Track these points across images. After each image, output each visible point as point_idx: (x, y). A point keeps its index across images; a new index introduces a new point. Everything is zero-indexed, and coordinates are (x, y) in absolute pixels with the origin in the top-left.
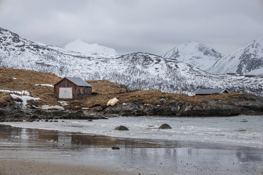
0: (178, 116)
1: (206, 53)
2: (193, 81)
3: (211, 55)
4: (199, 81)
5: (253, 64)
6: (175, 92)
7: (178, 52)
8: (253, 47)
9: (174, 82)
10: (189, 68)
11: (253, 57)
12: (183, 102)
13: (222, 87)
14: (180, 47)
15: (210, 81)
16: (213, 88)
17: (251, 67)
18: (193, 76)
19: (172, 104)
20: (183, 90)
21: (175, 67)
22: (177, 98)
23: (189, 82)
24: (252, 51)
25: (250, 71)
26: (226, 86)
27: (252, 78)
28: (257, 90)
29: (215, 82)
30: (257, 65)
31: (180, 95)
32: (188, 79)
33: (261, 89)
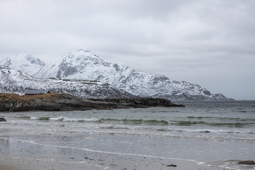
0: (11, 111)
1: (33, 62)
2: (22, 84)
3: (36, 63)
4: (27, 84)
5: (69, 71)
6: (8, 92)
7: (10, 61)
8: (69, 58)
9: (7, 85)
10: (19, 73)
11: (69, 65)
12: (15, 100)
13: (45, 88)
14: (12, 57)
15: (36, 84)
16: (38, 89)
17: (68, 73)
18: (22, 80)
19: (6, 102)
20: (14, 90)
21: (8, 73)
22: (10, 97)
23: (19, 85)
24: (68, 61)
25: (67, 76)
26: (48, 88)
27: (68, 82)
28: (72, 91)
29: (39, 85)
30: (72, 72)
31: (13, 95)
32: (19, 82)
33: (75, 90)
